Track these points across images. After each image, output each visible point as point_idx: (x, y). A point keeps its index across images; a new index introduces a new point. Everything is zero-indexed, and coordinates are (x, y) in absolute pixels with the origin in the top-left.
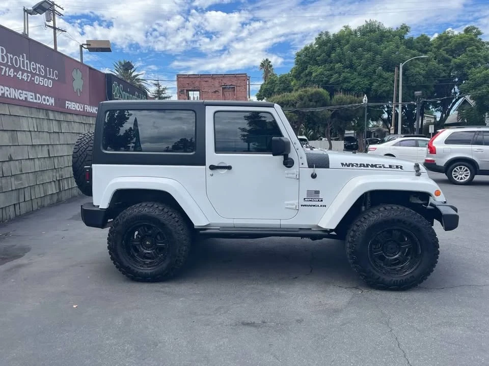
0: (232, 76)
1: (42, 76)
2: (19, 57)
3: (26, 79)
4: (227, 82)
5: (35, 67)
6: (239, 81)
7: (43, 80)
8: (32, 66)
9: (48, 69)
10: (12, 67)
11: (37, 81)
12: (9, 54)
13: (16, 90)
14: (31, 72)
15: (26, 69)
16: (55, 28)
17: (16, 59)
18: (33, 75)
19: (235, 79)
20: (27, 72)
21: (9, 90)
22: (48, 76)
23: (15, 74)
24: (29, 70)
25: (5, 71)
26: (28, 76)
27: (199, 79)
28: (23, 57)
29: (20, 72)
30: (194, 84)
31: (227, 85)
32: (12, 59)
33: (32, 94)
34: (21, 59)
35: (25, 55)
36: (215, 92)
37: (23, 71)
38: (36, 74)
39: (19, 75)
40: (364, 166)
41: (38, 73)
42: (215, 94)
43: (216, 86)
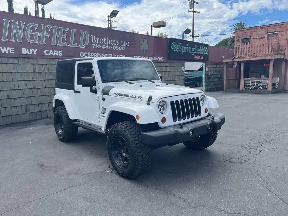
0: (276, 25)
1: (118, 46)
2: (103, 39)
3: (107, 48)
4: (272, 30)
5: (113, 42)
6: (281, 28)
7: (119, 48)
8: (111, 42)
9: (122, 42)
10: (99, 43)
11: (114, 49)
12: (97, 38)
13: (101, 54)
14: (111, 45)
15: (107, 43)
16: (194, 12)
17: (101, 40)
18: (112, 46)
19: (279, 27)
20: (108, 45)
21: (96, 54)
22: (122, 45)
23: (101, 47)
24: (109, 44)
25: (95, 46)
26: (109, 47)
27: (251, 31)
28: (106, 38)
29: (104, 46)
30: (246, 34)
31: (271, 32)
32: (99, 40)
33: (110, 55)
34: (105, 39)
35: (107, 37)
36: (262, 38)
37: (106, 45)
38: (114, 45)
39: (103, 47)
40: (123, 96)
41: (115, 44)
42: (261, 39)
43: (263, 33)
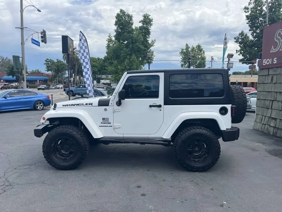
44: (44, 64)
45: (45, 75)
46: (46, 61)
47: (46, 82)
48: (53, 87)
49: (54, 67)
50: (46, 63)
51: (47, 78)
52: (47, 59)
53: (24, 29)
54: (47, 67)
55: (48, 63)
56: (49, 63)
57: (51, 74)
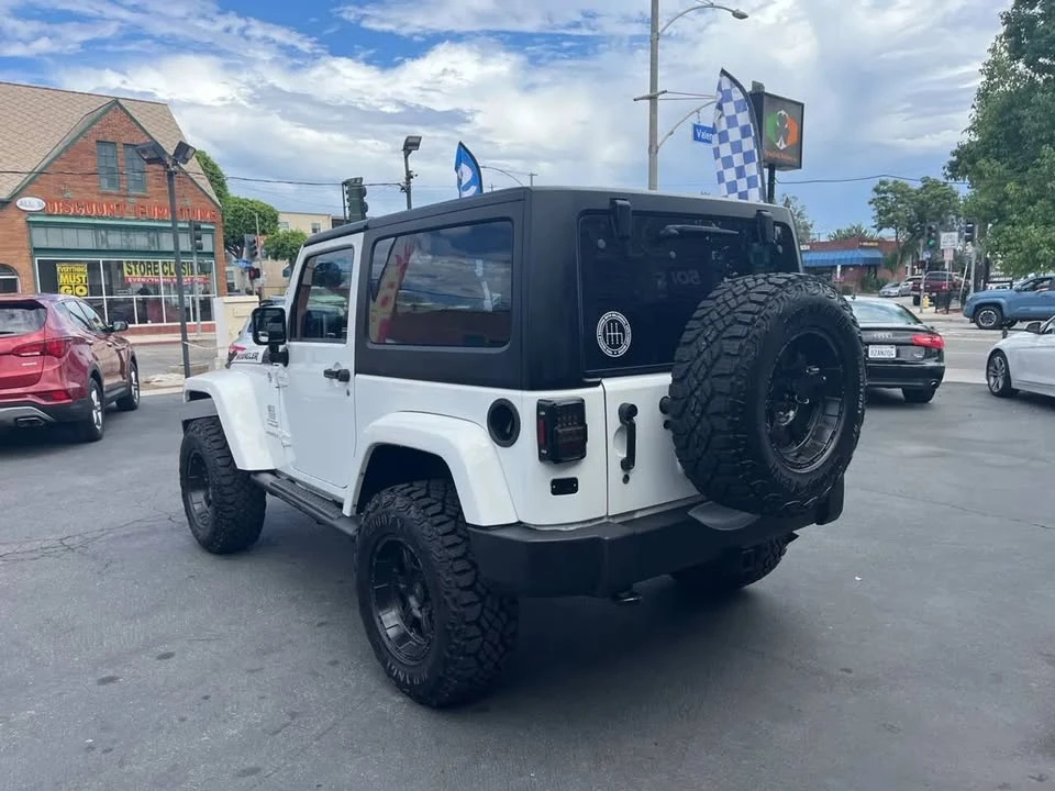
44: (870, 203)
45: (872, 244)
46: (876, 190)
47: (872, 270)
48: (895, 291)
49: (906, 211)
50: (876, 196)
51: (879, 255)
52: (883, 183)
53: (660, 97)
54: (880, 213)
55: (883, 198)
56: (889, 195)
57: (894, 239)
